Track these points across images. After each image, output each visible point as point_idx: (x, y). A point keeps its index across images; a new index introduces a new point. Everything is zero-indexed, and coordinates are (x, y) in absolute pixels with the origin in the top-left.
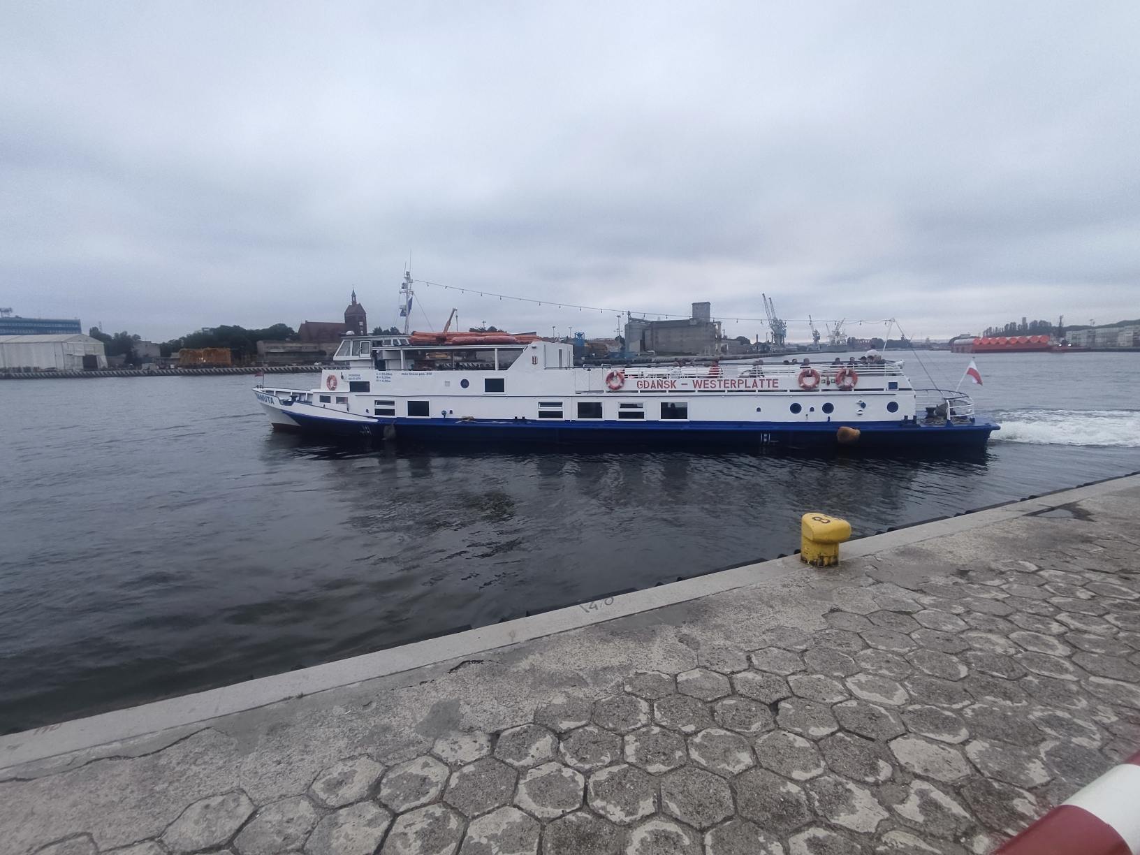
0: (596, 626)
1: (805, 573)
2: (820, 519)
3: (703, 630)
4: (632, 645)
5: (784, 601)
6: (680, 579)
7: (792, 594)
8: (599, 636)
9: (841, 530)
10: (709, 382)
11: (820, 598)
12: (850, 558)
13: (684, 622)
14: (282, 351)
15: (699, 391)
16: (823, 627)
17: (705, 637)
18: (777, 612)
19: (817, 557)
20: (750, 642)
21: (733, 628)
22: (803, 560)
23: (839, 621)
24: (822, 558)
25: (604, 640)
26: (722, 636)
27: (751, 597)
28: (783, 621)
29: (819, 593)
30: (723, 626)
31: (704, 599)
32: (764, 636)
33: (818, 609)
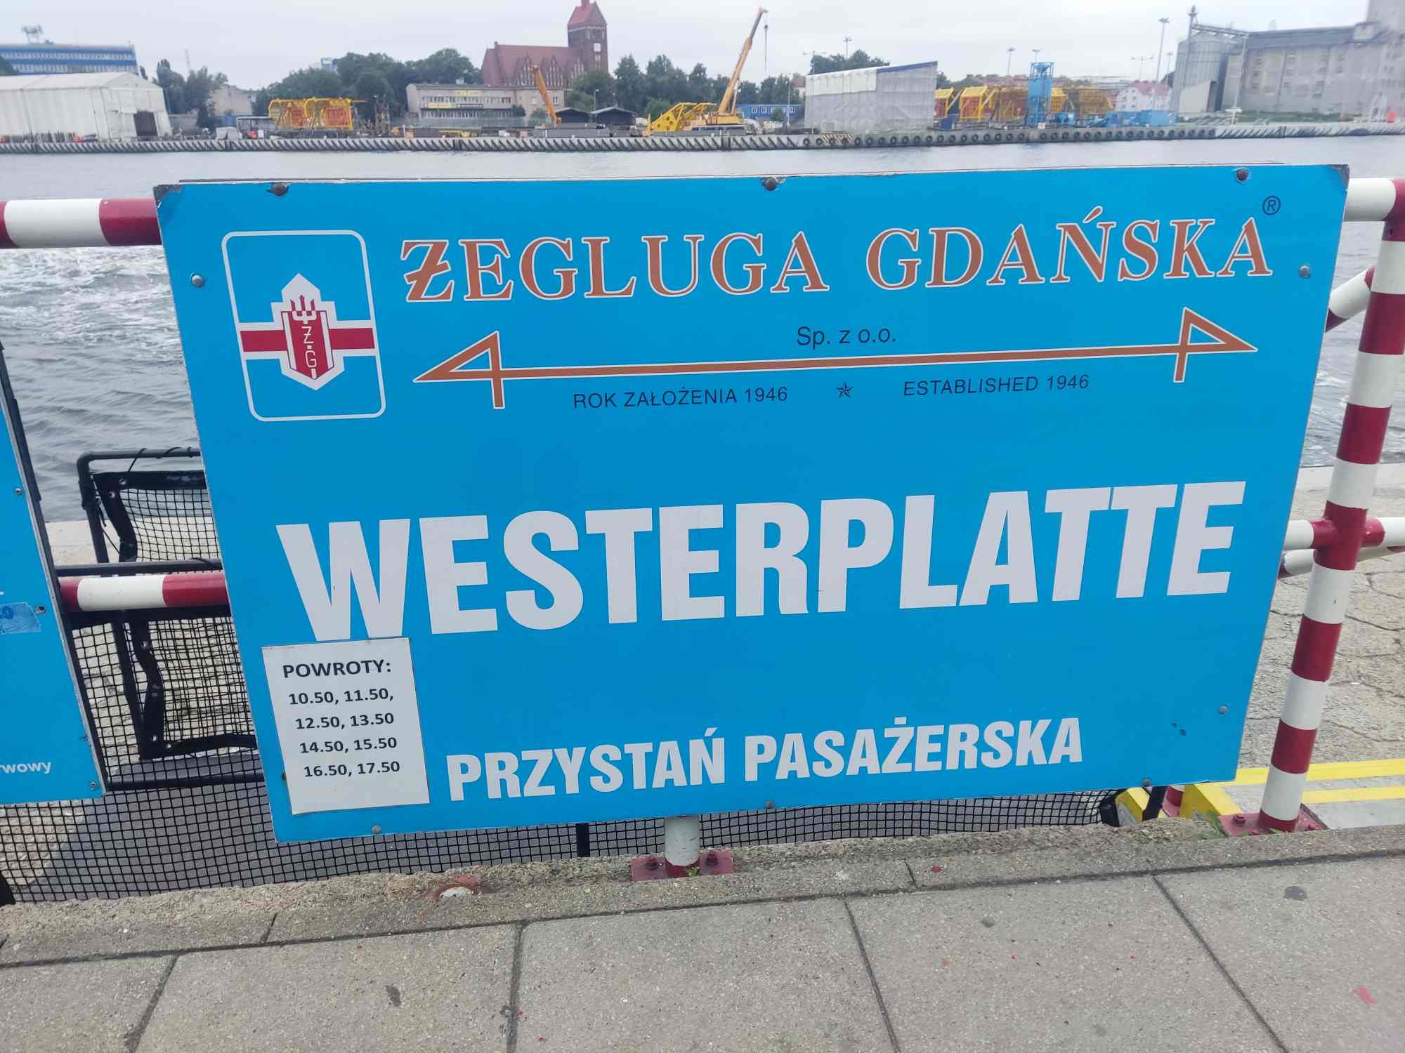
14: (449, 105)
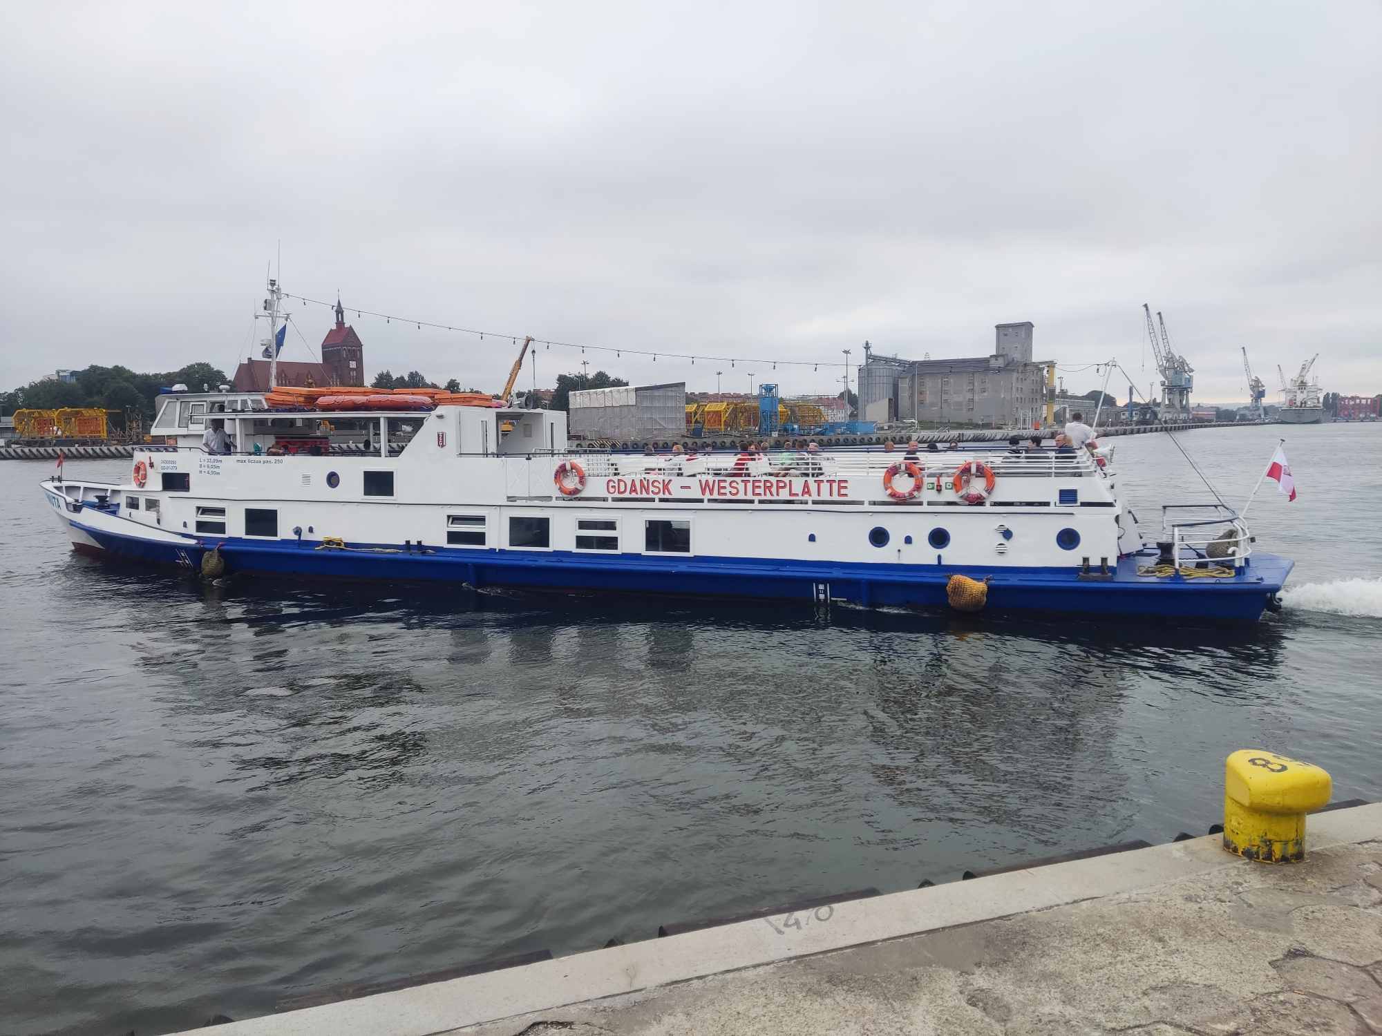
0: (799, 963)
1: (1233, 873)
2: (1266, 764)
3: (1019, 983)
4: (870, 1005)
5: (1188, 930)
6: (968, 876)
7: (1206, 915)
8: (804, 985)
9: (1311, 788)
10: (726, 485)
11: (1267, 928)
12: (1327, 846)
13: (978, 965)
15: (709, 500)
16: (1272, 987)
17: (1021, 998)
18: (1173, 953)
19: (1257, 842)
20: (1116, 1010)
21: (1079, 980)
22: (1229, 847)
23: (1308, 976)
24: (1269, 843)
25: (814, 993)
26: (1057, 995)
27: (1119, 919)
28: (1186, 970)
29: (1264, 915)
30: (1060, 975)
31: (1019, 918)
32: (1146, 1001)
33: (1259, 948)
